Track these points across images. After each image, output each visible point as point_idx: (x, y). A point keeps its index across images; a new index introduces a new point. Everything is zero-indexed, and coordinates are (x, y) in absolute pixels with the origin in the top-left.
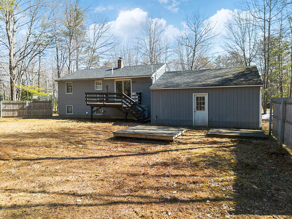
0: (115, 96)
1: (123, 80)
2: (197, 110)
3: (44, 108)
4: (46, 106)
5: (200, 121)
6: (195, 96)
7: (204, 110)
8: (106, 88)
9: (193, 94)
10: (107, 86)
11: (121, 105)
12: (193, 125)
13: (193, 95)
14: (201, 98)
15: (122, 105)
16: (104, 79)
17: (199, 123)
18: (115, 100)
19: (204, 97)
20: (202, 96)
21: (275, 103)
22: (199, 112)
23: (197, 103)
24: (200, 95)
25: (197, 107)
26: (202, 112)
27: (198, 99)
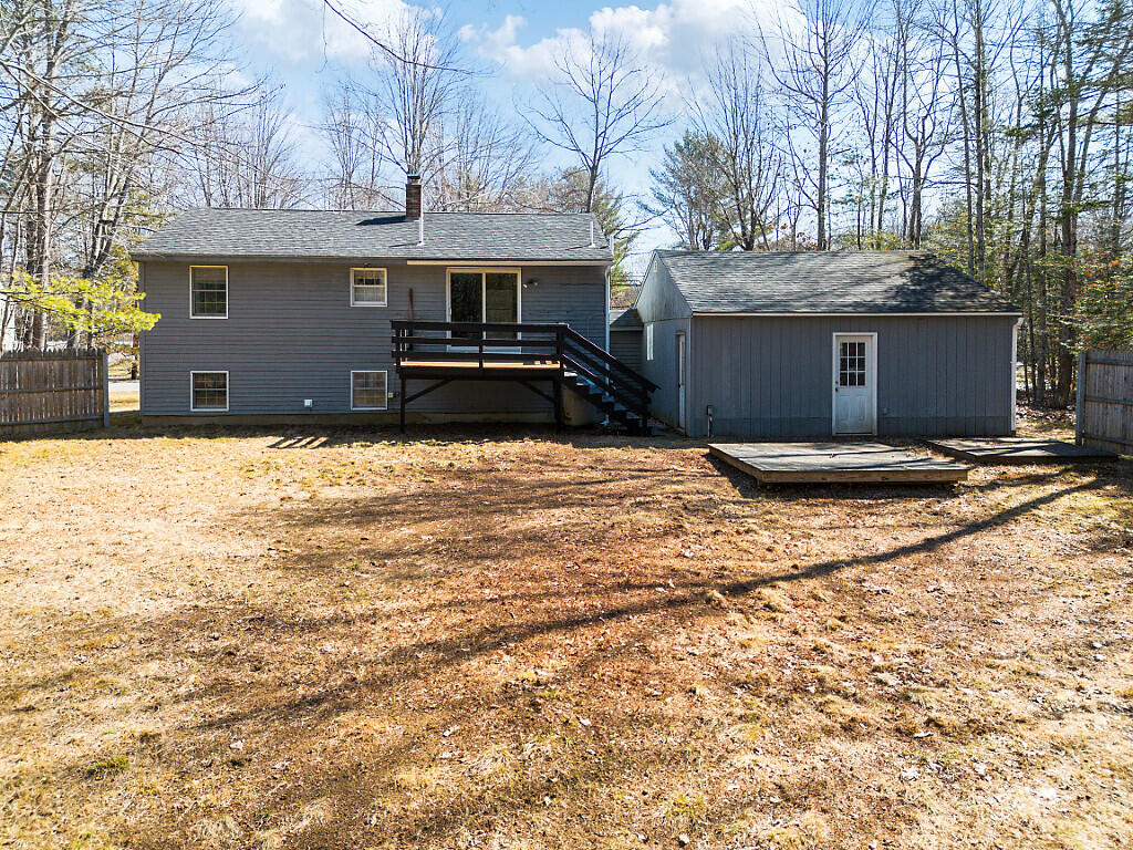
0: (449, 334)
1: (484, 272)
2: (843, 383)
3: (66, 385)
4: (73, 379)
5: (849, 421)
6: (838, 339)
7: (862, 382)
8: (408, 299)
9: (834, 334)
10: (411, 292)
11: (556, 370)
12: (834, 433)
13: (834, 338)
14: (852, 345)
15: (561, 370)
16: (409, 263)
17: (850, 424)
18: (449, 348)
19: (862, 345)
20: (857, 341)
21: (1100, 363)
22: (849, 390)
23: (843, 362)
24: (854, 337)
25: (843, 377)
26: (857, 389)
27: (844, 351)
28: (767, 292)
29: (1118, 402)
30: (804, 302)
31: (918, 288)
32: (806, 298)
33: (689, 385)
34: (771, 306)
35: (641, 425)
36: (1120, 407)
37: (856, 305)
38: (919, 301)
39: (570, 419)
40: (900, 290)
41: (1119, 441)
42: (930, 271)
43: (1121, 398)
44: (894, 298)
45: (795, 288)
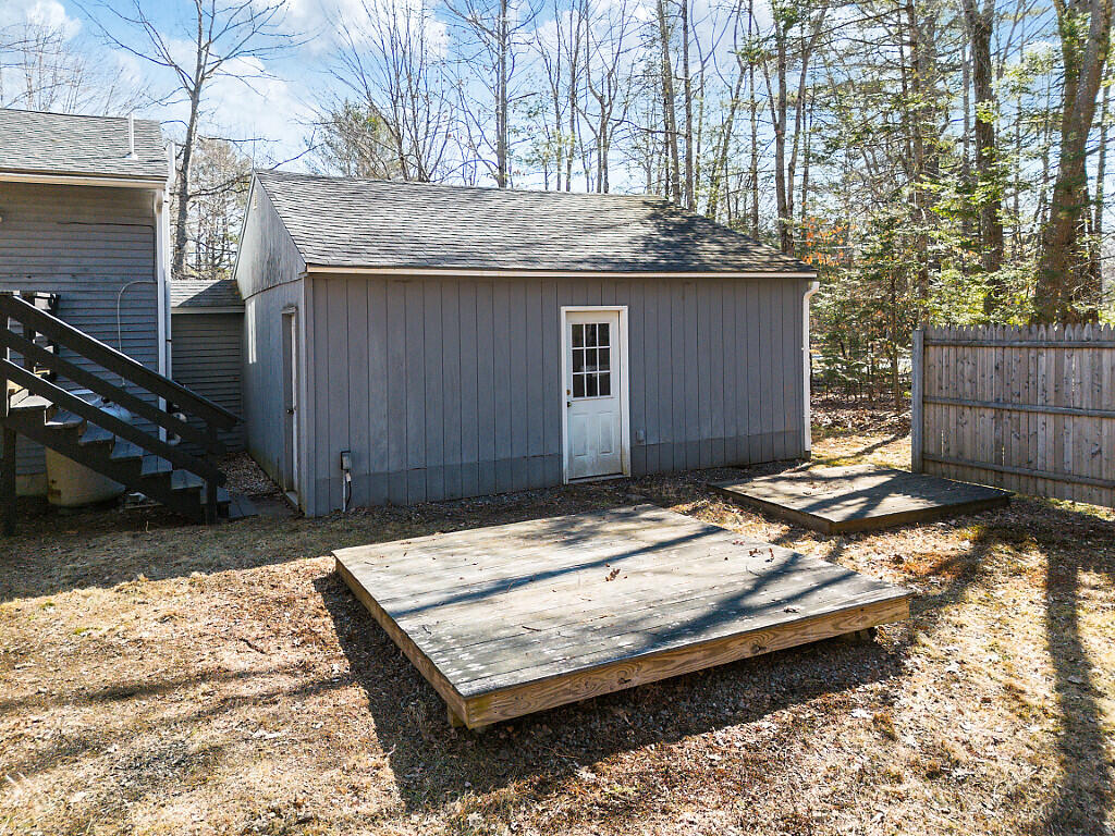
2: (578, 392)
5: (589, 457)
6: (572, 316)
7: (606, 391)
9: (564, 309)
12: (566, 481)
13: (563, 315)
14: (591, 328)
17: (590, 464)
19: (605, 328)
20: (597, 320)
21: (949, 345)
22: (586, 404)
23: (577, 356)
24: (591, 315)
25: (577, 381)
26: (599, 402)
27: (577, 341)
28: (448, 237)
29: (986, 406)
30: (514, 254)
31: (671, 239)
32: (515, 248)
33: (304, 413)
34: (458, 259)
35: (204, 500)
36: (989, 413)
37: (595, 261)
38: (679, 256)
39: (59, 493)
40: (649, 243)
41: (991, 466)
42: (676, 219)
43: (989, 398)
44: (645, 251)
45: (492, 233)
